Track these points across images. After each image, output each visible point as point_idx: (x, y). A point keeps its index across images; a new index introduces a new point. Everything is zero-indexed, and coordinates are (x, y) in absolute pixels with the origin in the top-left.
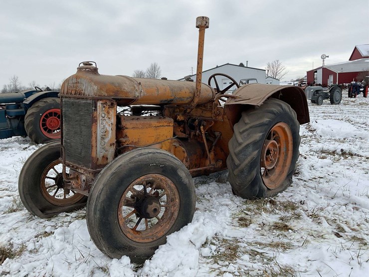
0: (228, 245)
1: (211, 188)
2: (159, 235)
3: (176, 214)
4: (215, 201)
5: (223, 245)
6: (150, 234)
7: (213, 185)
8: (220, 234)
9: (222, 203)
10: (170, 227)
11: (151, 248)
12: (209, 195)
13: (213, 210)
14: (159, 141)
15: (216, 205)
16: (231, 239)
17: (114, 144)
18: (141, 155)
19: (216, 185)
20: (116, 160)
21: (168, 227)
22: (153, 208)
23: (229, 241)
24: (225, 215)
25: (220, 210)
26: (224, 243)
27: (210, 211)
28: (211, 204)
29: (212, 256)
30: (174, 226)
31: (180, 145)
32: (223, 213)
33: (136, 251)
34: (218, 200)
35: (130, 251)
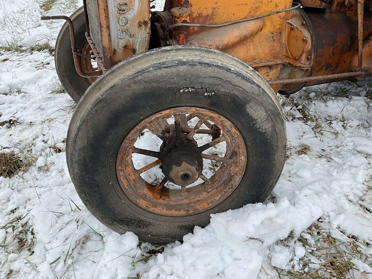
0: (333, 251)
1: (350, 108)
2: (200, 207)
3: (237, 180)
4: (349, 139)
5: (323, 248)
6: (186, 201)
7: (357, 102)
8: (327, 220)
9: (359, 149)
10: (223, 199)
11: (181, 227)
12: (341, 124)
13: (336, 159)
14: (258, 14)
15: (346, 148)
16: (344, 238)
17: (145, 23)
18: (159, 67)
19: (363, 103)
20: (113, 72)
21: (218, 198)
22: (182, 173)
23: (337, 243)
24: (354, 177)
25: (349, 163)
26: (326, 245)
27: (329, 159)
28: (339, 143)
29: (289, 272)
30: (230, 199)
31: (303, 25)
32: (352, 171)
33: (151, 229)
34: (354, 139)
35: (140, 227)
